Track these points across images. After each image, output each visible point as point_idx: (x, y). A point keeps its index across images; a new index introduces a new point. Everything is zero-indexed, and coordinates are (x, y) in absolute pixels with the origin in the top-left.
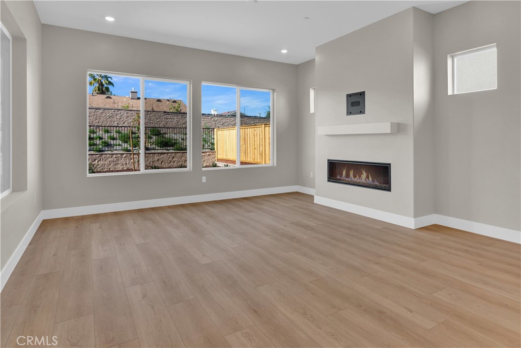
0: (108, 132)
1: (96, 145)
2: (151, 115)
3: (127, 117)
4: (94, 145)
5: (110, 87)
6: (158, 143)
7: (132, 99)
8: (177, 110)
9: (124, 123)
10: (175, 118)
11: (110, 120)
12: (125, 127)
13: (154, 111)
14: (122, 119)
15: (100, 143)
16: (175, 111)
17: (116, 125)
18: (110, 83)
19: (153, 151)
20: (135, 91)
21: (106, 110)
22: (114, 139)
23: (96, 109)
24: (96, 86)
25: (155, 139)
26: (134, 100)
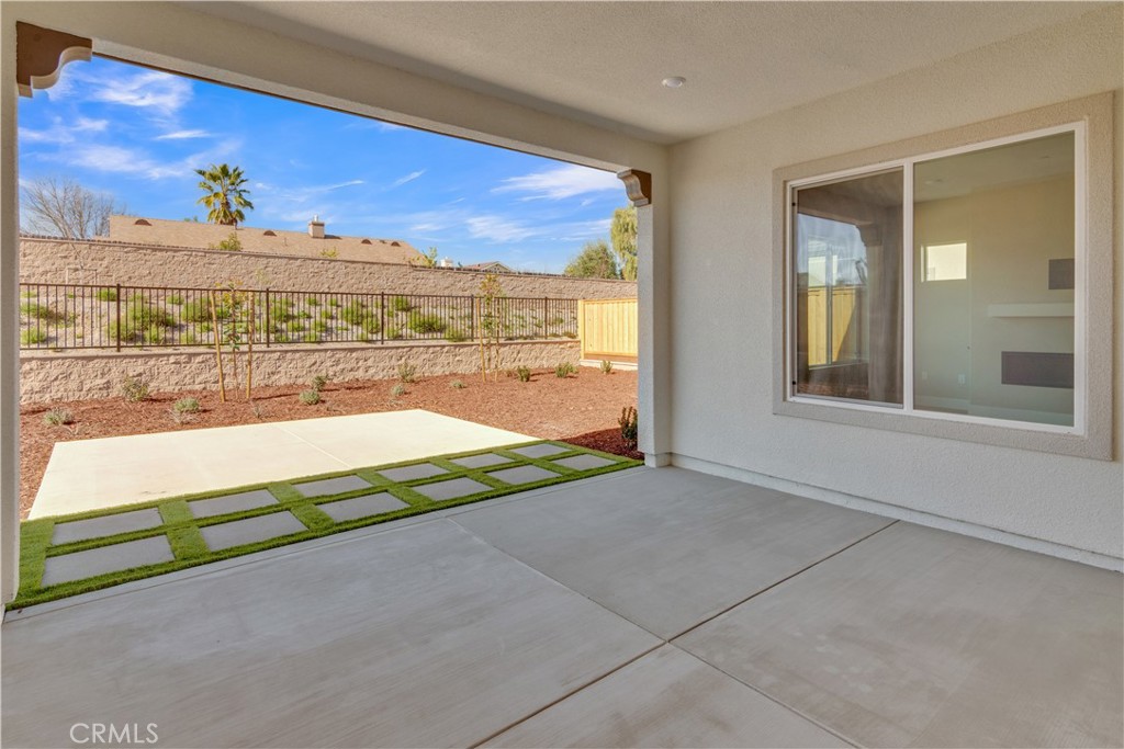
0: (315, 303)
2: (389, 272)
3: (347, 274)
7: (316, 237)
8: (430, 262)
9: (340, 286)
10: (431, 276)
11: (315, 279)
12: (342, 294)
14: (337, 279)
16: (426, 264)
17: (327, 291)
18: (248, 204)
20: (318, 222)
21: (308, 261)
22: (332, 318)
23: (290, 258)
24: (219, 207)
25: (403, 316)
26: (319, 240)
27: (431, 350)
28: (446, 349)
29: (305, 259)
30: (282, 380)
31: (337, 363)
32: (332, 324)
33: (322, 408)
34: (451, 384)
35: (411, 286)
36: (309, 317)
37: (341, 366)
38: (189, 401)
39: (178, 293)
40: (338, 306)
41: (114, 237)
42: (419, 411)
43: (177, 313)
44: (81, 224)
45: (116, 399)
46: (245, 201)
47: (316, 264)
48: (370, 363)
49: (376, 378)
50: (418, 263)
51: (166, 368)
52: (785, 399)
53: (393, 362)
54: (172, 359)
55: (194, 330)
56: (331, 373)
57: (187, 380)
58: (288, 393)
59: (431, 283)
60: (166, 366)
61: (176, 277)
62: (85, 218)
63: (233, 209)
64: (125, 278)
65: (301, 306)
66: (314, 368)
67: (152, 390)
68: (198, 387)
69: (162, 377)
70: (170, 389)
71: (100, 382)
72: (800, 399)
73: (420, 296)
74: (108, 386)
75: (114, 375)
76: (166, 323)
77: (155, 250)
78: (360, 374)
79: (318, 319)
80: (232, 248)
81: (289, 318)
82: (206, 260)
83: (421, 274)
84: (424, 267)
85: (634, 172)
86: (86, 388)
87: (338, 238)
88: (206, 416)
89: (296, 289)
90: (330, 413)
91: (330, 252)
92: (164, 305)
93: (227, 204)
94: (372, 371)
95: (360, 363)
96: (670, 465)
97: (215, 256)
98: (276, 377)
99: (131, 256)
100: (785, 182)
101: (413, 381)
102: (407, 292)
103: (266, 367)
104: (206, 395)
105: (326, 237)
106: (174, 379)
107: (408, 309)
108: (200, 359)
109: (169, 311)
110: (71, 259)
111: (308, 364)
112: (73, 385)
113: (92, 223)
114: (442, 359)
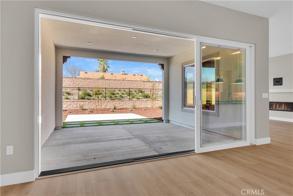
0: (120, 91)
1: (117, 97)
2: (138, 83)
3: (127, 84)
4: (116, 97)
5: (108, 69)
6: (143, 96)
7: (122, 74)
9: (126, 87)
10: (148, 84)
11: (120, 85)
12: (126, 89)
13: (142, 81)
14: (125, 85)
15: (119, 96)
16: (147, 80)
17: (123, 88)
18: (108, 67)
19: (141, 100)
20: (124, 71)
22: (123, 94)
23: (115, 80)
24: (102, 68)
25: (140, 94)
26: (123, 75)
27: (141, 101)
28: (144, 101)
29: (118, 80)
30: (108, 107)
31: (120, 104)
32: (123, 96)
33: (114, 112)
34: (143, 109)
35: (143, 86)
36: (118, 94)
37: (120, 105)
38: (90, 110)
39: (91, 89)
40: (125, 91)
41: (80, 76)
42: (133, 114)
43: (91, 93)
44: (75, 73)
45: (78, 109)
46: (108, 66)
47: (121, 81)
48: (126, 104)
49: (128, 107)
50: (145, 80)
51: (87, 104)
52: (183, 108)
53: (132, 104)
54: (88, 102)
55: (94, 97)
56: (118, 106)
57: (90, 106)
58: (109, 109)
59: (148, 85)
60: (87, 103)
61: (92, 85)
62: (76, 72)
63: (105, 68)
64: (82, 86)
65: (117, 91)
66: (115, 105)
67: (84, 108)
68: (92, 108)
69: (86, 105)
70: (87, 108)
71: (76, 106)
72: (184, 108)
73: (145, 89)
74: (77, 107)
75: (78, 105)
76: (89, 95)
77: (87, 79)
78: (124, 106)
79: (120, 95)
80: (103, 78)
81: (114, 94)
82: (97, 81)
83: (145, 83)
84: (146, 81)
85: (160, 64)
86: (73, 107)
87: (128, 74)
88: (92, 113)
89: (116, 87)
90: (114, 113)
91: (124, 78)
92: (89, 91)
93: (104, 67)
94: (127, 106)
95: (124, 104)
96: (169, 122)
97: (99, 80)
98: (107, 106)
99: (83, 81)
100: (183, 66)
101: (135, 108)
102: (142, 88)
103: (105, 104)
104: (94, 109)
105: (125, 74)
106: (88, 106)
107: (141, 92)
108: (93, 102)
109: (90, 93)
110: (72, 82)
111: (114, 104)
112: (71, 106)
113: (77, 73)
114: (143, 104)
